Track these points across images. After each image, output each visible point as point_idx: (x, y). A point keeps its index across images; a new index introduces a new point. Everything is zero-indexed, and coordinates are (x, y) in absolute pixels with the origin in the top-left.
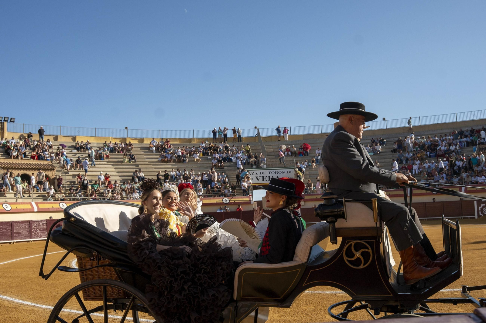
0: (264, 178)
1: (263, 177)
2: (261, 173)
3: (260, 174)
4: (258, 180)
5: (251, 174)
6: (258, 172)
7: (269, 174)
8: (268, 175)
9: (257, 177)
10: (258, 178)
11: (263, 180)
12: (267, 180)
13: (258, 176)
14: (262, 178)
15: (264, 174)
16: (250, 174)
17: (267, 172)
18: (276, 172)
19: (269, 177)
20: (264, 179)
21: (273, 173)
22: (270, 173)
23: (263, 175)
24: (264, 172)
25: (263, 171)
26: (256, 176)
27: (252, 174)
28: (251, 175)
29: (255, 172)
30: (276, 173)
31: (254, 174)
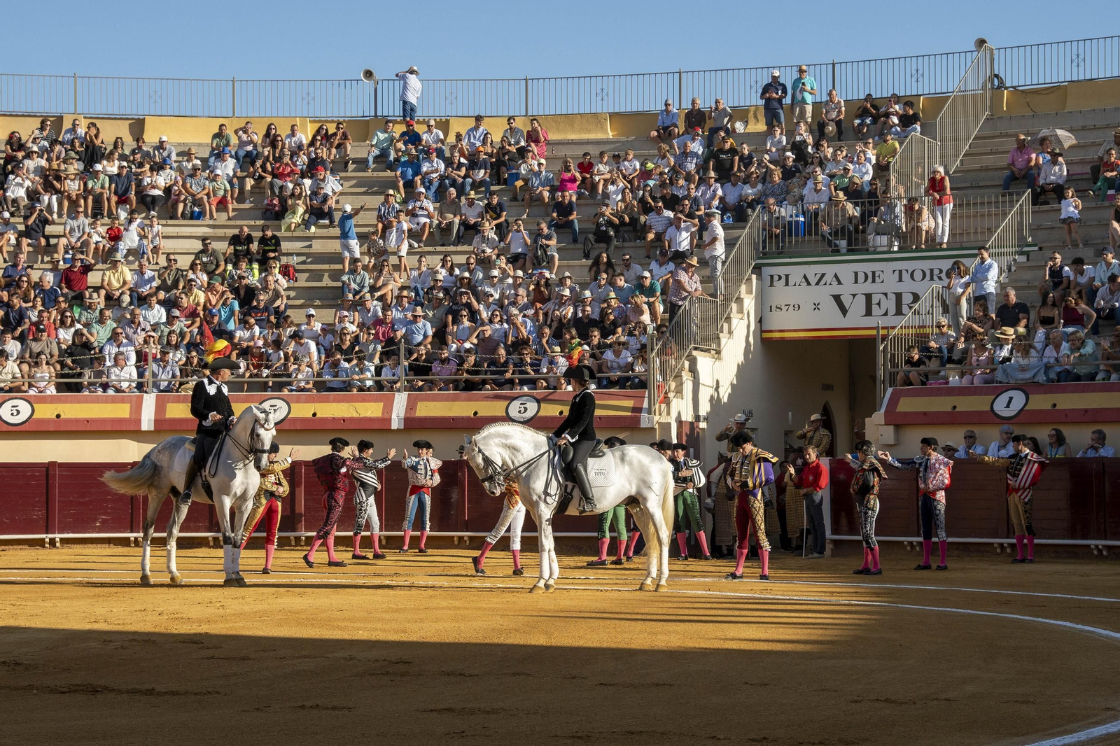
0: (875, 300)
1: (869, 297)
2: (861, 277)
3: (856, 282)
4: (844, 311)
5: (813, 280)
6: (846, 271)
7: (900, 280)
8: (892, 285)
9: (837, 298)
10: (846, 300)
11: (869, 312)
12: (886, 314)
13: (845, 291)
14: (861, 300)
15: (874, 281)
16: (809, 284)
17: (887, 270)
18: (936, 272)
19: (899, 296)
20: (875, 308)
21: (918, 275)
22: (906, 276)
23: (868, 287)
24: (874, 273)
25: (868, 268)
26: (836, 289)
27: (817, 284)
28: (813, 287)
29: (830, 270)
30: (932, 279)
31: (825, 284)
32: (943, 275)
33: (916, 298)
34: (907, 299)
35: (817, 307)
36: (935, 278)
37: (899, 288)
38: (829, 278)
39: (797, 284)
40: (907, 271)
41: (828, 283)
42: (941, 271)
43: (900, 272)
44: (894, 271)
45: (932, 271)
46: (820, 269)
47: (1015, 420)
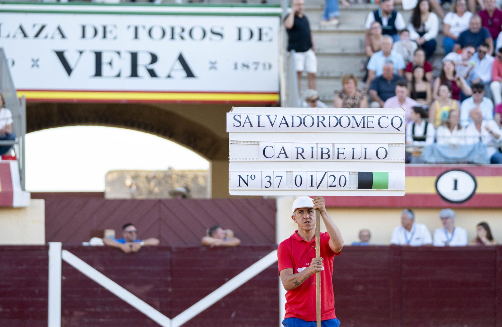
0: (105, 59)
1: (98, 56)
2: (90, 32)
3: (84, 36)
4: (69, 71)
5: (31, 32)
6: (71, 24)
8: (126, 43)
9: (60, 55)
10: (71, 58)
11: (98, 73)
12: (119, 75)
13: (71, 47)
14: (90, 59)
15: (104, 37)
16: (25, 36)
18: (177, 31)
19: (134, 56)
21: (157, 33)
22: (143, 33)
23: (98, 44)
24: (105, 28)
25: (98, 21)
26: (60, 45)
27: (37, 36)
29: (52, 22)
30: (173, 38)
31: (46, 37)
32: (186, 35)
33: (154, 59)
34: (144, 60)
35: (35, 63)
36: (177, 36)
37: (135, 46)
38: (50, 30)
39: (12, 35)
40: (144, 27)
41: (50, 36)
42: (183, 30)
43: (136, 29)
44: (129, 27)
45: (173, 29)
46: (40, 19)
47: (466, 204)
